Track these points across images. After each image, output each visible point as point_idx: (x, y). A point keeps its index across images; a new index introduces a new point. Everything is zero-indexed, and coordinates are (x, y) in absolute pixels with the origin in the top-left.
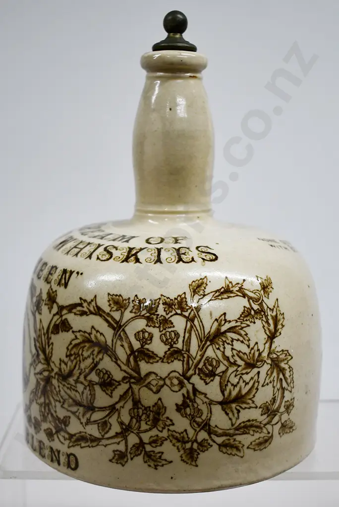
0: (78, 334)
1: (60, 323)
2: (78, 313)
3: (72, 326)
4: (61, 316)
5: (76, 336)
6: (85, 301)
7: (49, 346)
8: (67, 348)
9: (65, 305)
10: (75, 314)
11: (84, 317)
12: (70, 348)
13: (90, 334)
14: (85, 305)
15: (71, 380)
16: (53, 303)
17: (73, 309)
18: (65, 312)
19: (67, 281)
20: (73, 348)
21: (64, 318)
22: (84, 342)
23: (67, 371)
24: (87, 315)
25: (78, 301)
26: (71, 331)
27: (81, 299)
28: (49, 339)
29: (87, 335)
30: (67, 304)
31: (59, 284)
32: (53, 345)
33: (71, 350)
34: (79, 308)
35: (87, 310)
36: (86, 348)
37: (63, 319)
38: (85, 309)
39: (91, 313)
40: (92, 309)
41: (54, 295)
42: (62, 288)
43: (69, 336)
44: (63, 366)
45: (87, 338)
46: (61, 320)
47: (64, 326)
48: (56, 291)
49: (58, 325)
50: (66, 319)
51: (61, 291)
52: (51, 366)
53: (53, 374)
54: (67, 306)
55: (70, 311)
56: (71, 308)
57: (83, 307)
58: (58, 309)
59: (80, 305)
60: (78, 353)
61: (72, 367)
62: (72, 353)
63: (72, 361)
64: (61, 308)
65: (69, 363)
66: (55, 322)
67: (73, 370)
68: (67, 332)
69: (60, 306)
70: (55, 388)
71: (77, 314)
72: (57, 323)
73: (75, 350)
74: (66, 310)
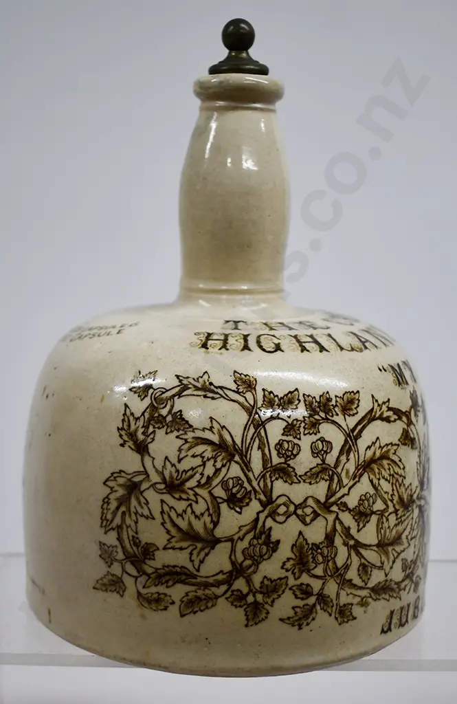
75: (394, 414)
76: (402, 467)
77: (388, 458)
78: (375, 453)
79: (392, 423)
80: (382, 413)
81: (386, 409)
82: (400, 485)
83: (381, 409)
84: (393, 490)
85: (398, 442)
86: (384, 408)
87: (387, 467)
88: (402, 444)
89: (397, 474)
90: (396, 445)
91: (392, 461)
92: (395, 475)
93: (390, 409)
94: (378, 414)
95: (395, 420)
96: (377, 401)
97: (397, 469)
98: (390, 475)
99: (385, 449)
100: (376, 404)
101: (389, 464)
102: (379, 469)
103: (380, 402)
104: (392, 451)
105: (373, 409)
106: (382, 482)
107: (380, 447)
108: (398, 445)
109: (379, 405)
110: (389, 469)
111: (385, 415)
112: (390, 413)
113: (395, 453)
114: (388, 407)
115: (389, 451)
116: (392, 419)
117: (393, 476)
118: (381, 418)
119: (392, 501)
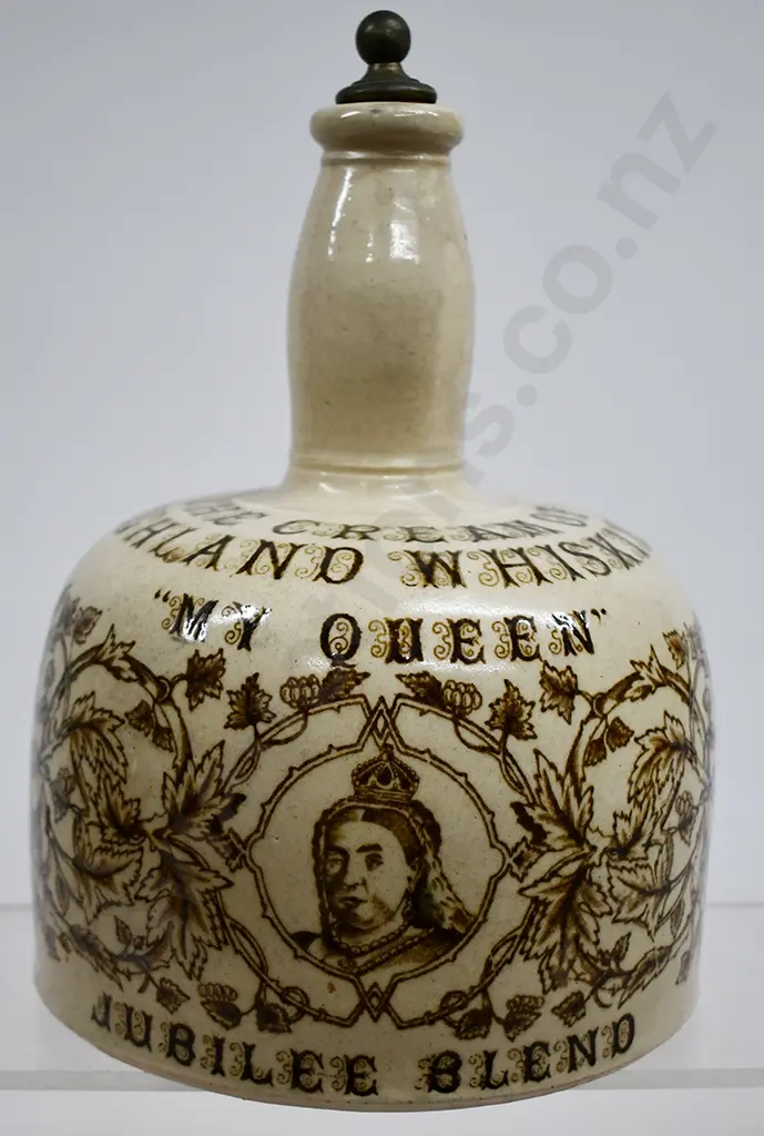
0: (646, 741)
1: (602, 735)
2: (637, 695)
3: (631, 728)
4: (605, 717)
5: (643, 747)
6: (641, 664)
7: (580, 800)
8: (630, 782)
9: (605, 691)
10: (633, 700)
11: (650, 697)
12: (634, 778)
13: (663, 730)
14: (644, 672)
15: (638, 850)
16: (573, 698)
17: (624, 691)
18: (609, 704)
19: (585, 639)
20: (639, 776)
21: (610, 718)
22: (658, 751)
23: (629, 834)
24: (653, 692)
25: (630, 670)
26: (632, 739)
27: (633, 663)
28: (577, 782)
29: (660, 734)
30: (611, 686)
31: (569, 649)
32: (592, 791)
33: (637, 782)
34: (636, 684)
35: (650, 683)
36: (662, 762)
37: (610, 723)
38: (647, 682)
39: (659, 685)
40: (656, 677)
41: (569, 680)
42: (584, 654)
43: (629, 753)
44: (622, 824)
45: (661, 740)
46: (607, 726)
47: (618, 734)
48: (569, 668)
49: (600, 741)
50: (617, 719)
51: (581, 663)
52: (588, 843)
53: (595, 858)
54: (610, 691)
55: (621, 699)
56: (620, 691)
57: (642, 678)
58: (591, 704)
59: (636, 676)
60: (651, 780)
61: (641, 819)
62: (640, 786)
63: (640, 806)
64: (598, 701)
65: (636, 812)
66: (591, 737)
67: (642, 823)
68: (625, 745)
69: (593, 698)
70: (600, 888)
71: (637, 698)
72: (596, 737)
73: (645, 778)
74: (613, 698)
75: (132, 669)
76: (122, 760)
77: (99, 733)
78: (83, 713)
79: (121, 681)
80: (112, 659)
81: (121, 655)
82: (113, 788)
83: (112, 651)
84: (99, 788)
85: (122, 717)
86: (119, 652)
87: (95, 744)
88: (130, 723)
89: (110, 766)
90: (117, 718)
91: (106, 740)
92: (106, 767)
93: (126, 657)
94: (106, 657)
95: (129, 680)
96: (114, 636)
97: (110, 758)
98: (97, 760)
99: (98, 715)
100: (110, 641)
101: (98, 742)
102: (84, 741)
103: (117, 641)
104: (108, 725)
105: (102, 645)
106: (85, 764)
107: (92, 708)
108: (123, 722)
109: (113, 644)
110: (98, 751)
111: (116, 663)
112: (125, 665)
113: (113, 730)
114: (125, 653)
115: (102, 721)
116: (125, 675)
117: (102, 765)
118: (108, 665)
119: (96, 804)
